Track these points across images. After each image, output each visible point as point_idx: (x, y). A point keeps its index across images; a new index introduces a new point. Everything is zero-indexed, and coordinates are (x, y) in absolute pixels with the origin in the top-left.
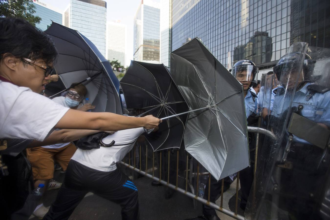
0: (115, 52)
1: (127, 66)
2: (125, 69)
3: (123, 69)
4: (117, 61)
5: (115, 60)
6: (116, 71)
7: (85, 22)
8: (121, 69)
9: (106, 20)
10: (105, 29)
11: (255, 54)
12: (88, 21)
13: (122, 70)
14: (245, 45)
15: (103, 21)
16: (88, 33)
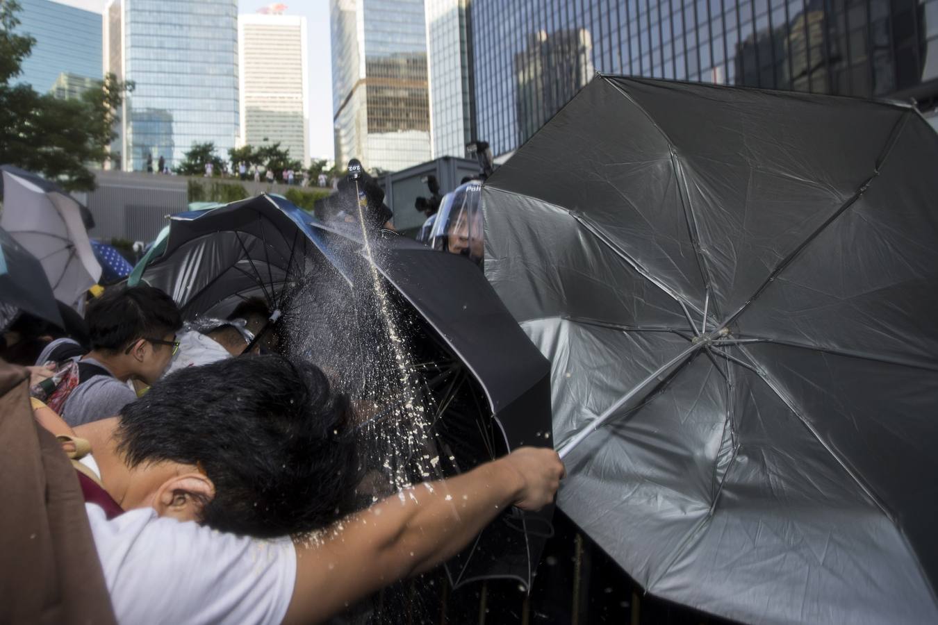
0: (268, 116)
1: (312, 160)
2: (303, 171)
3: (297, 173)
4: (276, 146)
5: (270, 144)
6: (275, 182)
7: (169, 27)
8: (289, 175)
9: (237, 13)
10: (235, 40)
11: (838, 59)
12: (181, 23)
13: (294, 175)
14: (788, 27)
15: (227, 15)
16: (181, 64)
